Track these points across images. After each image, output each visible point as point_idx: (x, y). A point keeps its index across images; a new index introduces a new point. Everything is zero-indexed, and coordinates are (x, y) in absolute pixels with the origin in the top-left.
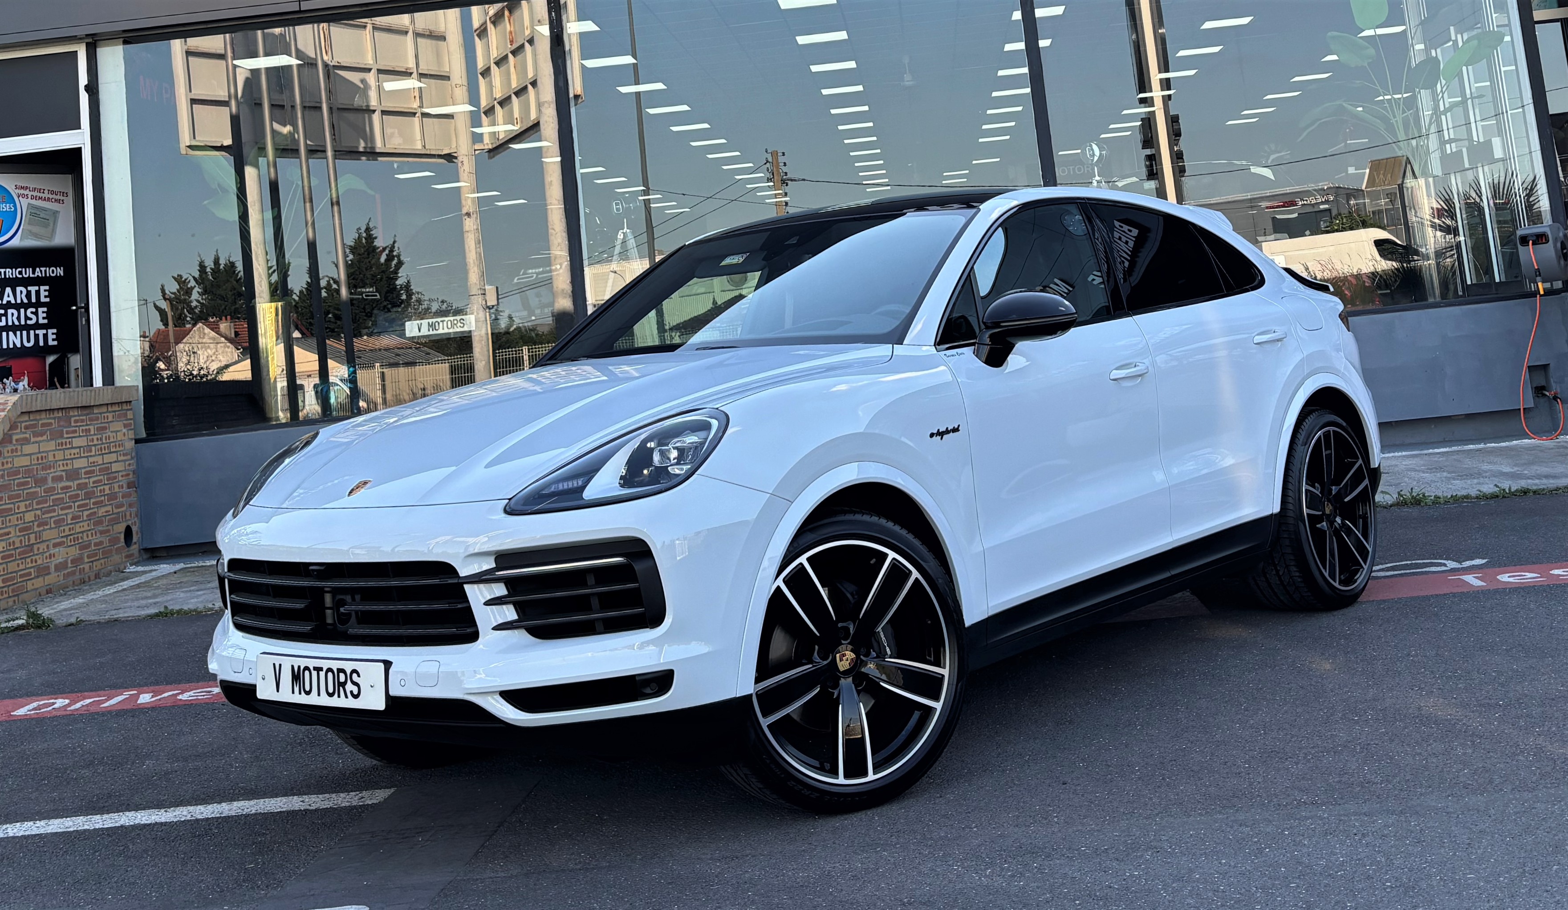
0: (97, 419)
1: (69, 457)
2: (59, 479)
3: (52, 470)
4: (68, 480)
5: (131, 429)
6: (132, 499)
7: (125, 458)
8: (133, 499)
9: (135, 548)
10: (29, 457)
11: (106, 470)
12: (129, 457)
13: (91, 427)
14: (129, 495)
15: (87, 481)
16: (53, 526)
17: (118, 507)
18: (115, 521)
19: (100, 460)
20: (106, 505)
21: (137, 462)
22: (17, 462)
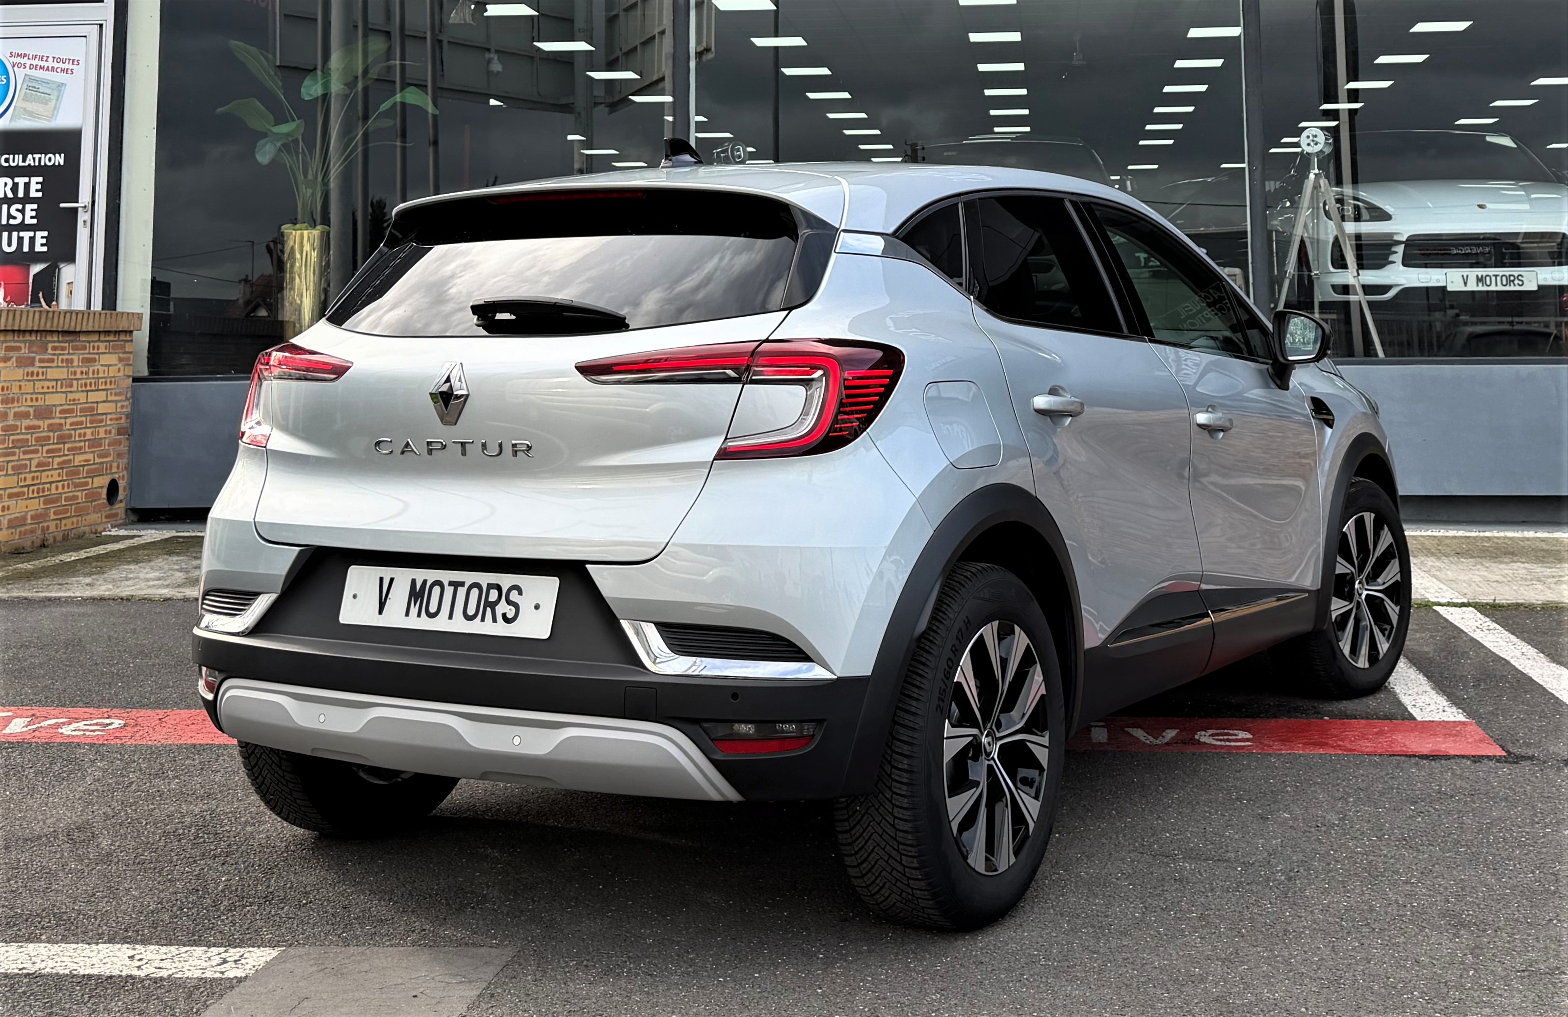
0: (85, 348)
1: (41, 391)
2: (26, 415)
3: (16, 404)
4: (35, 417)
5: (130, 365)
7: (117, 398)
8: (123, 448)
9: (120, 507)
11: (90, 411)
12: (123, 397)
13: (75, 358)
14: (119, 443)
15: (63, 421)
16: (10, 472)
17: (100, 456)
18: (94, 473)
19: (82, 397)
20: (85, 453)
21: (134, 405)
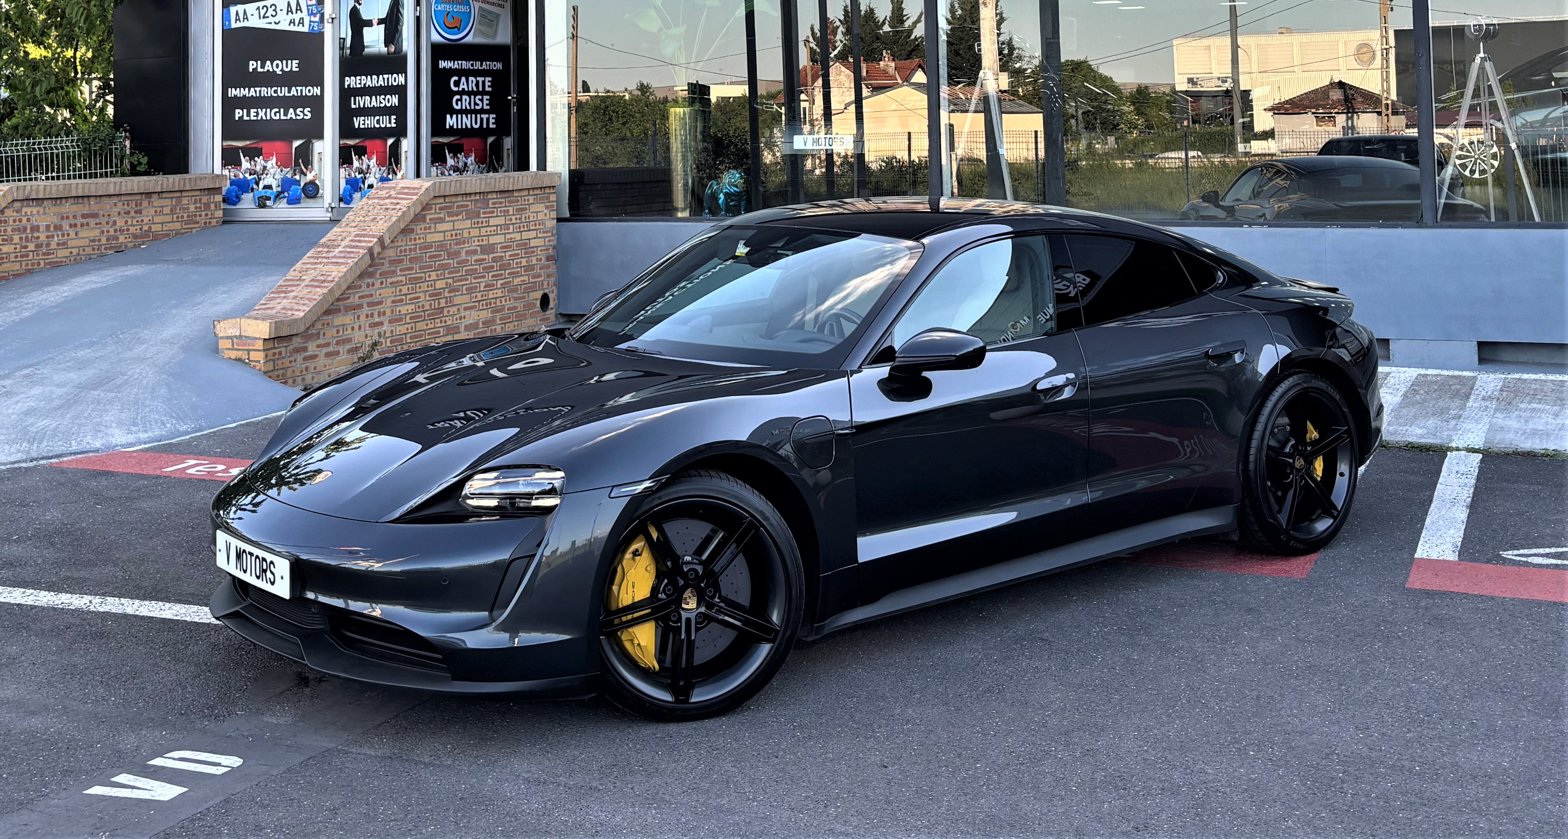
0: (518, 201)
1: (485, 234)
2: (475, 252)
3: (466, 245)
4: (482, 253)
5: (553, 211)
6: (550, 270)
7: (545, 235)
9: (551, 313)
10: (442, 234)
11: (524, 245)
12: (549, 234)
13: (511, 209)
14: (548, 267)
15: (503, 254)
16: (464, 292)
17: (533, 277)
18: (529, 290)
19: (517, 236)
20: (522, 275)
21: (558, 239)
22: (430, 238)
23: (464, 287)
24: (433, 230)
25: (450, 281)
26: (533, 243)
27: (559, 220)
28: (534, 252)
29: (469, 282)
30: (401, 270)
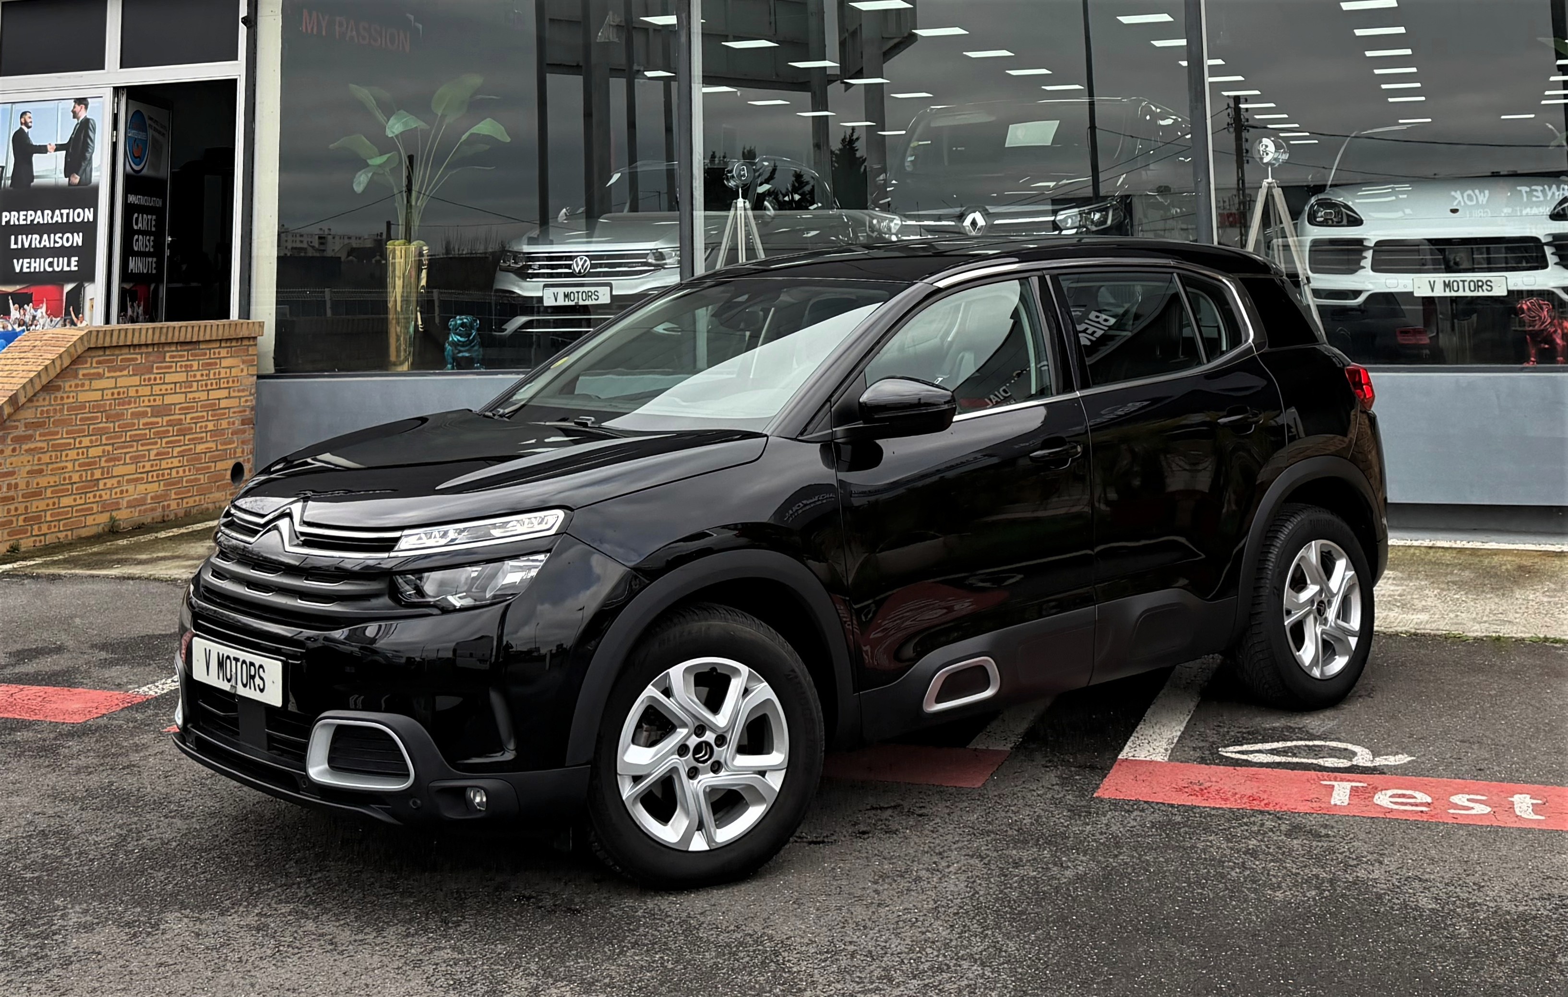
1: (159, 392)
3: (132, 405)
4: (152, 416)
5: (253, 366)
6: (247, 434)
7: (240, 394)
8: (249, 435)
10: (100, 393)
11: (213, 407)
12: (248, 393)
13: (195, 364)
14: (244, 432)
15: (183, 417)
16: (128, 461)
18: (218, 458)
19: (203, 396)
20: (207, 442)
21: (258, 399)
22: (83, 397)
23: (128, 456)
24: (86, 388)
25: (110, 448)
26: (224, 403)
27: (259, 377)
28: (225, 414)
29: (135, 449)
30: (40, 435)
